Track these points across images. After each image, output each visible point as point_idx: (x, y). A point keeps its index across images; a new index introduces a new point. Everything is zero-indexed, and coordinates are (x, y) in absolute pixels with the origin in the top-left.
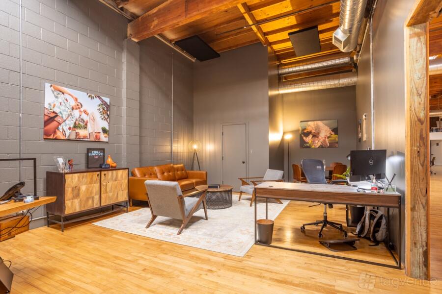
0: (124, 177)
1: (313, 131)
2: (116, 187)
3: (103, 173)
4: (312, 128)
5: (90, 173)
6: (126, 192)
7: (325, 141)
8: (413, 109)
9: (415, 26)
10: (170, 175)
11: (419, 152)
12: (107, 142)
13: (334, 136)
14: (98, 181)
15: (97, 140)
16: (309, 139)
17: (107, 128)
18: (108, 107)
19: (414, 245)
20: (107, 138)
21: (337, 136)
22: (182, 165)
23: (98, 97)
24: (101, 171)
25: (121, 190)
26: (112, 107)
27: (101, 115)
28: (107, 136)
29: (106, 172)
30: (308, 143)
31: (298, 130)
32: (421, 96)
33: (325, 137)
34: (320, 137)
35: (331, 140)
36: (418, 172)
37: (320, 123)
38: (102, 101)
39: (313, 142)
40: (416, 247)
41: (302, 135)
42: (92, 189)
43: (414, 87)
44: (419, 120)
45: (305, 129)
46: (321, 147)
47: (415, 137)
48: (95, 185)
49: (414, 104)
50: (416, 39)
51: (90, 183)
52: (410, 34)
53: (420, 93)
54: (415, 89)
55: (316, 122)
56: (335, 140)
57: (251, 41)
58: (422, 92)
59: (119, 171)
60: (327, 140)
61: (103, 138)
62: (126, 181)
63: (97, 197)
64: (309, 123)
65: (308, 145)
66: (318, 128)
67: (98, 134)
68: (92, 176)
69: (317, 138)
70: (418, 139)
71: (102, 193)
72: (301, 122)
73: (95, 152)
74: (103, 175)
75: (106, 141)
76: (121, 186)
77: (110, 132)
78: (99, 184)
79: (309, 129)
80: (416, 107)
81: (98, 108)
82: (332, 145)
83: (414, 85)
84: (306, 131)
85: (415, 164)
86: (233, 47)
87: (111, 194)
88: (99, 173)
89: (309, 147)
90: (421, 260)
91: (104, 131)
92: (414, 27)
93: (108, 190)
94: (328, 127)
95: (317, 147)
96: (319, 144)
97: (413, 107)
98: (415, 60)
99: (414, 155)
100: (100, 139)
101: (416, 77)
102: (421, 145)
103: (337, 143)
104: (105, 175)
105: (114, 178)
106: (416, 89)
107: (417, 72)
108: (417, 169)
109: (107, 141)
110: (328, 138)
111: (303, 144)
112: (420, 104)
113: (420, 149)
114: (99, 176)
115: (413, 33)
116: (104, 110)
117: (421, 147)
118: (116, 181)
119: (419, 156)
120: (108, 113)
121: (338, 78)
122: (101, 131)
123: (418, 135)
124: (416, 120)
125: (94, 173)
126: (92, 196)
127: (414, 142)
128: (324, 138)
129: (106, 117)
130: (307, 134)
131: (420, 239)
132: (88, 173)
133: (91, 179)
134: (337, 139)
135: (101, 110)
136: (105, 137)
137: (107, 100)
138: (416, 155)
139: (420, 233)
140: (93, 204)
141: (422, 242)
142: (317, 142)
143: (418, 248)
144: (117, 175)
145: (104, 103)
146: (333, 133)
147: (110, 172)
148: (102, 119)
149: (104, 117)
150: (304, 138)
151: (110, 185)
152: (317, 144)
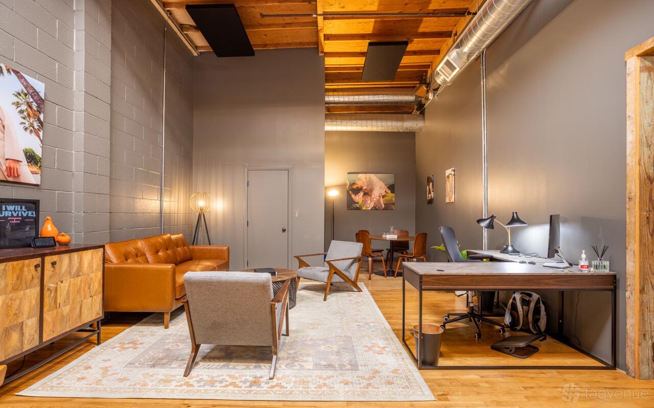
0: (95, 266)
1: (365, 188)
2: (79, 291)
3: (48, 260)
4: (364, 183)
5: (15, 263)
6: (98, 299)
7: (379, 201)
8: (643, 164)
9: (646, 57)
10: (169, 255)
11: (648, 218)
12: (37, 185)
13: (391, 195)
14: (37, 281)
15: (10, 179)
16: (359, 198)
17: (39, 152)
18: (41, 102)
19: (643, 336)
20: (39, 176)
21: (394, 195)
22: (180, 235)
23: (16, 73)
24: (43, 256)
25: (88, 295)
26: (48, 106)
27: (24, 118)
28: (39, 171)
29: (55, 258)
30: (358, 203)
31: (345, 185)
32: (651, 148)
33: (380, 196)
34: (373, 196)
35: (386, 200)
36: (647, 244)
37: (374, 177)
38: (27, 86)
39: (365, 202)
40: (645, 339)
41: (350, 192)
42: (20, 303)
43: (644, 136)
44: (649, 178)
45: (354, 184)
46: (375, 208)
47: (645, 200)
48: (27, 291)
49: (644, 157)
50: (646, 75)
51: (15, 289)
52: (640, 67)
53: (650, 144)
54: (644, 138)
55: (368, 175)
56: (392, 200)
57: (300, 43)
58: (651, 143)
59: (84, 252)
60: (382, 200)
61: (28, 174)
62: (100, 274)
63: (31, 324)
64: (360, 175)
65: (357, 205)
66: (370, 183)
67: (13, 165)
68: (21, 270)
69: (369, 197)
70: (648, 202)
71: (45, 309)
72: (349, 173)
73: (11, 208)
74: (48, 266)
75: (34, 182)
76: (89, 288)
77: (45, 163)
78: (38, 288)
79: (359, 184)
80: (646, 161)
81: (16, 99)
82: (388, 207)
83: (643, 131)
84: (355, 187)
85: (644, 234)
86: (271, 45)
87: (66, 310)
88: (38, 261)
89: (359, 209)
90: (650, 355)
91: (31, 158)
92: (645, 59)
93: (60, 300)
94: (383, 182)
95: (370, 209)
96: (372, 205)
97: (642, 160)
98: (645, 101)
99: (644, 223)
100: (18, 176)
101: (646, 122)
102: (651, 210)
103: (393, 204)
104: (54, 264)
105: (74, 270)
106: (646, 137)
107: (647, 116)
108: (647, 239)
109: (39, 183)
110: (383, 197)
111: (351, 204)
112: (649, 157)
113: (649, 215)
114: (39, 269)
115: (643, 66)
116: (30, 107)
117: (650, 211)
118: (78, 276)
119: (648, 223)
120: (42, 117)
121: (402, 120)
122: (22, 157)
123: (648, 197)
124: (646, 177)
125: (26, 262)
126: (20, 321)
127: (643, 206)
128: (377, 198)
129: (36, 125)
130: (357, 191)
131: (649, 329)
132: (10, 263)
133: (19, 277)
134: (394, 199)
135: (24, 107)
136: (33, 173)
137: (40, 87)
138: (645, 222)
139: (649, 321)
140: (22, 342)
141: (651, 332)
142: (369, 202)
143: (647, 340)
144: (81, 262)
145: (31, 92)
146: (389, 191)
147: (65, 258)
148: (26, 129)
149: (32, 125)
150: (353, 196)
151: (64, 287)
152: (370, 205)
